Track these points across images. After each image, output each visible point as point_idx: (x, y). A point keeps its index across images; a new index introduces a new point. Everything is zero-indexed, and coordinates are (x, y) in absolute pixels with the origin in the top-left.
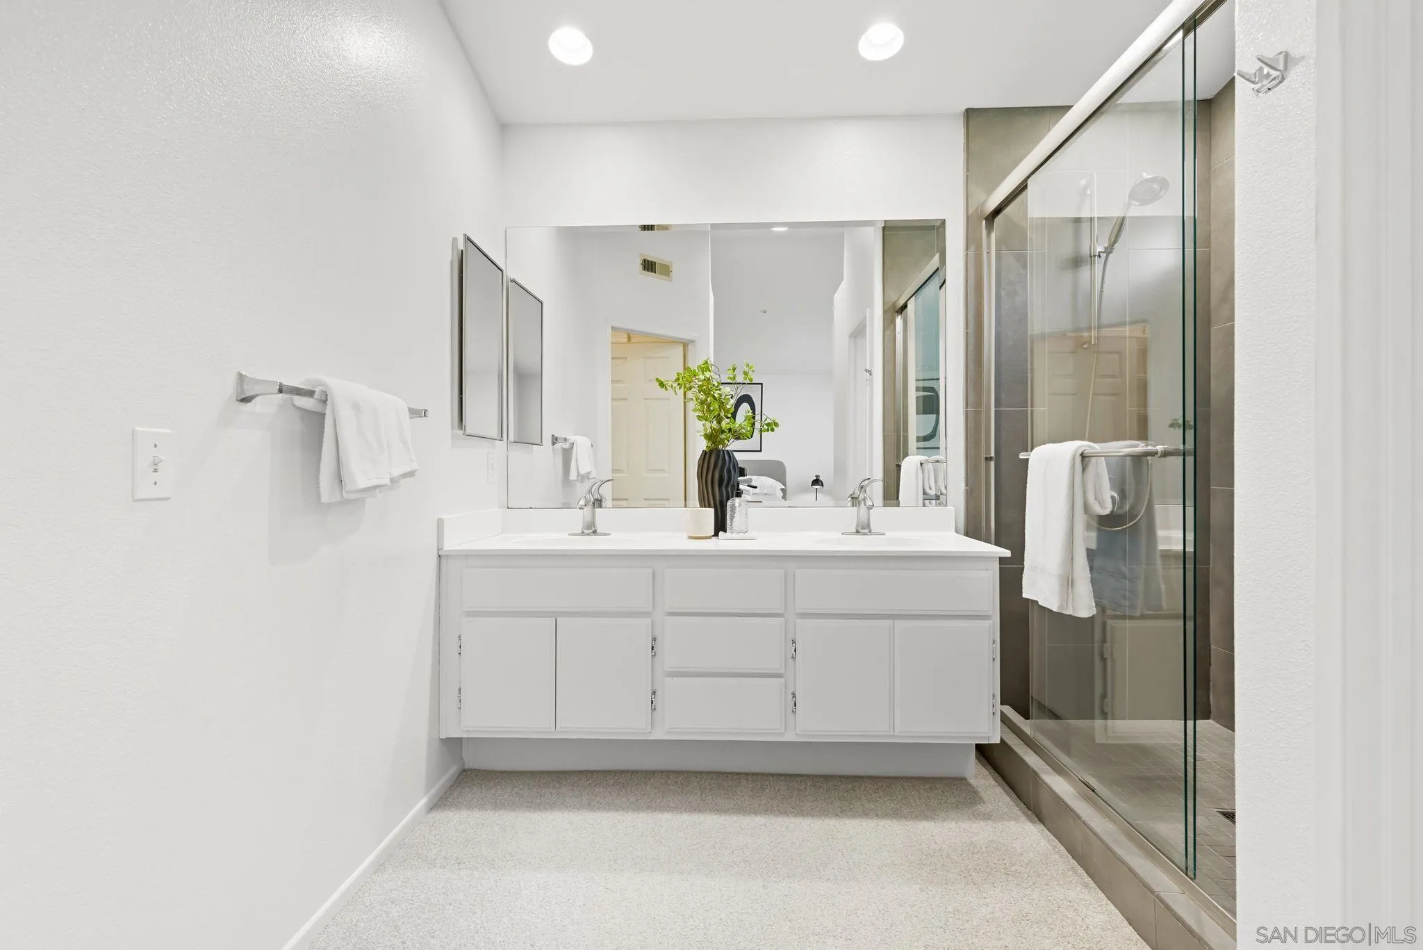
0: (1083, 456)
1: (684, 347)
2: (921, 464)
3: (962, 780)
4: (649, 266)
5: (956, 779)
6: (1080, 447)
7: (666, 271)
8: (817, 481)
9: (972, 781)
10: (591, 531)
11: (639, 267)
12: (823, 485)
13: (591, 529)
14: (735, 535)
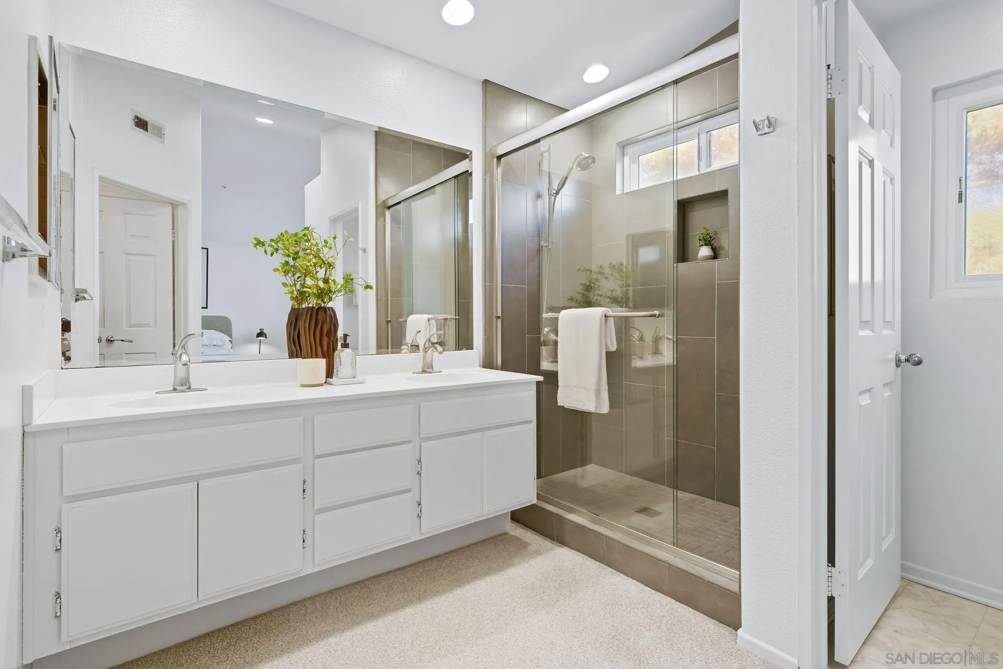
0: (606, 316)
1: (172, 207)
2: (428, 320)
3: (506, 534)
4: (141, 124)
5: (500, 535)
6: (604, 311)
7: (159, 132)
8: (261, 334)
9: (512, 533)
10: (186, 387)
11: (131, 123)
12: (266, 337)
13: (186, 385)
14: (340, 381)
